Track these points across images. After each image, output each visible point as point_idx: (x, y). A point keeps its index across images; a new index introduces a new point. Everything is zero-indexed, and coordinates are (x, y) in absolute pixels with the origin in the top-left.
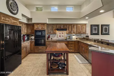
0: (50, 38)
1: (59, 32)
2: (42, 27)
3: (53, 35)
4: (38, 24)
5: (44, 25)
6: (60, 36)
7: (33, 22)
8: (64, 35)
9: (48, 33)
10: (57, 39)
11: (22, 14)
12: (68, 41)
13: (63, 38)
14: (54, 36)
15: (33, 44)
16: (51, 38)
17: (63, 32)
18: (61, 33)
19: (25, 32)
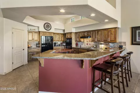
0: (79, 46)
2: (70, 36)
4: (68, 33)
7: (66, 32)
10: (85, 47)
18: (88, 40)
19: (61, 39)
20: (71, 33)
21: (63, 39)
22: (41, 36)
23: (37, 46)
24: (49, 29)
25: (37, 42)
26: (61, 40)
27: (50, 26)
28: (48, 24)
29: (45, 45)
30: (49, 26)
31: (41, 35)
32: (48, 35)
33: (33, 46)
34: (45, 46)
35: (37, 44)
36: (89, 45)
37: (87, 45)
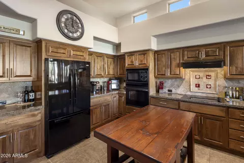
0: (165, 90)
1: (193, 71)
2: (141, 61)
3: (174, 80)
4: (131, 54)
5: (144, 54)
6: (198, 86)
8: (215, 84)
9: (159, 76)
10: (189, 93)
11: (94, 37)
12: (228, 107)
13: (208, 91)
14: (176, 83)
15: (123, 98)
16: (169, 91)
17: (210, 74)
18: (201, 74)
19: (108, 72)
20: (144, 53)
21: (111, 72)
22: (46, 60)
23: (29, 100)
24: (75, 35)
25: (30, 84)
26: (109, 74)
27: (80, 26)
28: (75, 18)
29: (59, 89)
30: (77, 22)
31: (44, 56)
32: (72, 55)
33: (8, 102)
34: (57, 92)
35: (26, 92)
36: (207, 88)
37: (197, 88)
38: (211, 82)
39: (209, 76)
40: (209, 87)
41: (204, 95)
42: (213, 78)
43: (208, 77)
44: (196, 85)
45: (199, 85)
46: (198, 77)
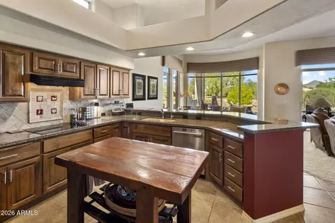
1: (34, 90)
6: (40, 112)
8: (61, 108)
10: (26, 127)
13: (54, 117)
17: (55, 94)
18: (46, 95)
36: (52, 113)
37: (39, 116)
38: (56, 105)
39: (54, 97)
40: (54, 111)
41: (49, 124)
42: (59, 99)
43: (53, 99)
44: (38, 111)
45: (42, 110)
46: (40, 99)
